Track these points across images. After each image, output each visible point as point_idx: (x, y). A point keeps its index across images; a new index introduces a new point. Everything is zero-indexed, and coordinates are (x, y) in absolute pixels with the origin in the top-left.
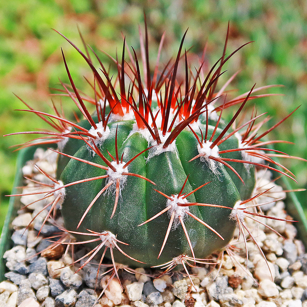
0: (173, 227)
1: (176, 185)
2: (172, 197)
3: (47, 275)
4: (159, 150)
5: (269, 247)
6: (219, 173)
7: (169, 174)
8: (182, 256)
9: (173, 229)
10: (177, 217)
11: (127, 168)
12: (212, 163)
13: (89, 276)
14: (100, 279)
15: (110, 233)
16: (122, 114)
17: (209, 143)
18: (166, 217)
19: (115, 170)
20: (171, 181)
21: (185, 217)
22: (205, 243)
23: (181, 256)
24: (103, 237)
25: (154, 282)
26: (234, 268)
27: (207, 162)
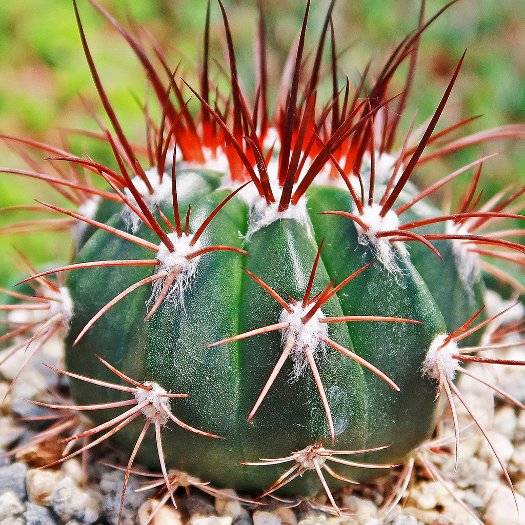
0: (293, 376)
1: (300, 281)
2: (291, 306)
3: (25, 499)
4: (270, 214)
6: (399, 270)
7: (287, 259)
8: (315, 448)
9: (293, 380)
10: (299, 349)
12: (384, 247)
13: (113, 499)
14: (137, 508)
15: (155, 385)
16: (202, 160)
17: (377, 208)
19: (171, 248)
20: (290, 272)
22: (369, 431)
23: (311, 447)
25: (254, 517)
26: (439, 508)
27: (373, 247)
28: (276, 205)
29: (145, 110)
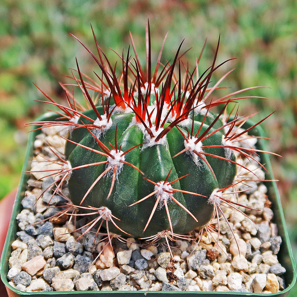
0: (159, 208)
1: (163, 173)
2: (158, 183)
3: (53, 238)
4: (152, 142)
5: (245, 228)
6: (201, 165)
7: (158, 164)
8: (166, 232)
9: (159, 209)
10: (162, 200)
11: (124, 156)
12: (196, 156)
13: (87, 242)
14: (97, 245)
15: (107, 208)
16: (124, 108)
17: (194, 139)
18: (154, 199)
19: (113, 158)
20: (159, 170)
21: (169, 200)
22: (187, 222)
23: (164, 231)
24: (101, 212)
25: (141, 252)
26: (213, 244)
27: (191, 155)
28: (154, 139)
29: (102, 81)
